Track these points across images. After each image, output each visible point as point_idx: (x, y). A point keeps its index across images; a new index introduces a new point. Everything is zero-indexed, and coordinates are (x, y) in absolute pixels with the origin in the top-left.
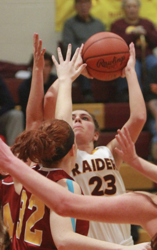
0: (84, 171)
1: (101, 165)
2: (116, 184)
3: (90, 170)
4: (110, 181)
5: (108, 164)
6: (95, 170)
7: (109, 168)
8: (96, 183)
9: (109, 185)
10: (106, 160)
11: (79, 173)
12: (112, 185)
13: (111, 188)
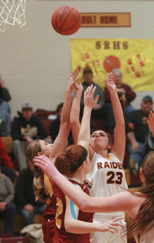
0: (105, 167)
1: (115, 165)
2: (122, 179)
3: (109, 167)
4: (119, 176)
5: (119, 166)
6: (112, 167)
7: (120, 168)
8: (111, 175)
9: (119, 178)
10: (118, 163)
11: (102, 167)
12: (120, 178)
13: (119, 180)
